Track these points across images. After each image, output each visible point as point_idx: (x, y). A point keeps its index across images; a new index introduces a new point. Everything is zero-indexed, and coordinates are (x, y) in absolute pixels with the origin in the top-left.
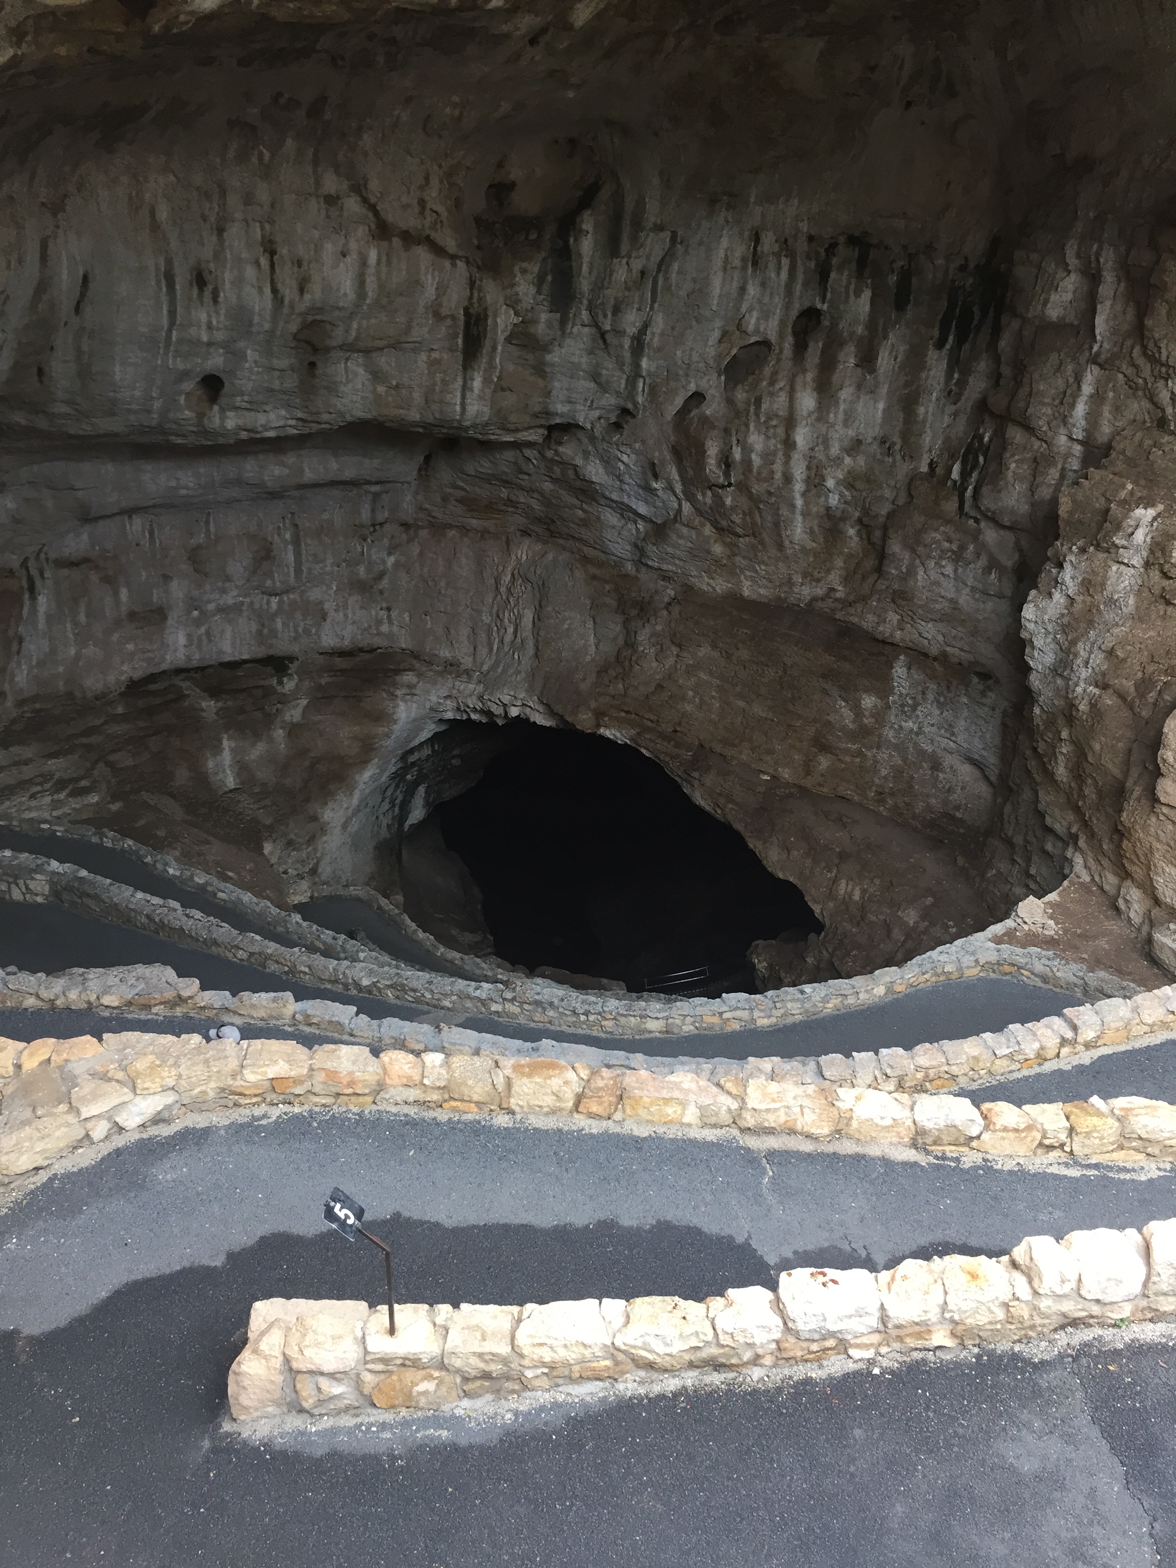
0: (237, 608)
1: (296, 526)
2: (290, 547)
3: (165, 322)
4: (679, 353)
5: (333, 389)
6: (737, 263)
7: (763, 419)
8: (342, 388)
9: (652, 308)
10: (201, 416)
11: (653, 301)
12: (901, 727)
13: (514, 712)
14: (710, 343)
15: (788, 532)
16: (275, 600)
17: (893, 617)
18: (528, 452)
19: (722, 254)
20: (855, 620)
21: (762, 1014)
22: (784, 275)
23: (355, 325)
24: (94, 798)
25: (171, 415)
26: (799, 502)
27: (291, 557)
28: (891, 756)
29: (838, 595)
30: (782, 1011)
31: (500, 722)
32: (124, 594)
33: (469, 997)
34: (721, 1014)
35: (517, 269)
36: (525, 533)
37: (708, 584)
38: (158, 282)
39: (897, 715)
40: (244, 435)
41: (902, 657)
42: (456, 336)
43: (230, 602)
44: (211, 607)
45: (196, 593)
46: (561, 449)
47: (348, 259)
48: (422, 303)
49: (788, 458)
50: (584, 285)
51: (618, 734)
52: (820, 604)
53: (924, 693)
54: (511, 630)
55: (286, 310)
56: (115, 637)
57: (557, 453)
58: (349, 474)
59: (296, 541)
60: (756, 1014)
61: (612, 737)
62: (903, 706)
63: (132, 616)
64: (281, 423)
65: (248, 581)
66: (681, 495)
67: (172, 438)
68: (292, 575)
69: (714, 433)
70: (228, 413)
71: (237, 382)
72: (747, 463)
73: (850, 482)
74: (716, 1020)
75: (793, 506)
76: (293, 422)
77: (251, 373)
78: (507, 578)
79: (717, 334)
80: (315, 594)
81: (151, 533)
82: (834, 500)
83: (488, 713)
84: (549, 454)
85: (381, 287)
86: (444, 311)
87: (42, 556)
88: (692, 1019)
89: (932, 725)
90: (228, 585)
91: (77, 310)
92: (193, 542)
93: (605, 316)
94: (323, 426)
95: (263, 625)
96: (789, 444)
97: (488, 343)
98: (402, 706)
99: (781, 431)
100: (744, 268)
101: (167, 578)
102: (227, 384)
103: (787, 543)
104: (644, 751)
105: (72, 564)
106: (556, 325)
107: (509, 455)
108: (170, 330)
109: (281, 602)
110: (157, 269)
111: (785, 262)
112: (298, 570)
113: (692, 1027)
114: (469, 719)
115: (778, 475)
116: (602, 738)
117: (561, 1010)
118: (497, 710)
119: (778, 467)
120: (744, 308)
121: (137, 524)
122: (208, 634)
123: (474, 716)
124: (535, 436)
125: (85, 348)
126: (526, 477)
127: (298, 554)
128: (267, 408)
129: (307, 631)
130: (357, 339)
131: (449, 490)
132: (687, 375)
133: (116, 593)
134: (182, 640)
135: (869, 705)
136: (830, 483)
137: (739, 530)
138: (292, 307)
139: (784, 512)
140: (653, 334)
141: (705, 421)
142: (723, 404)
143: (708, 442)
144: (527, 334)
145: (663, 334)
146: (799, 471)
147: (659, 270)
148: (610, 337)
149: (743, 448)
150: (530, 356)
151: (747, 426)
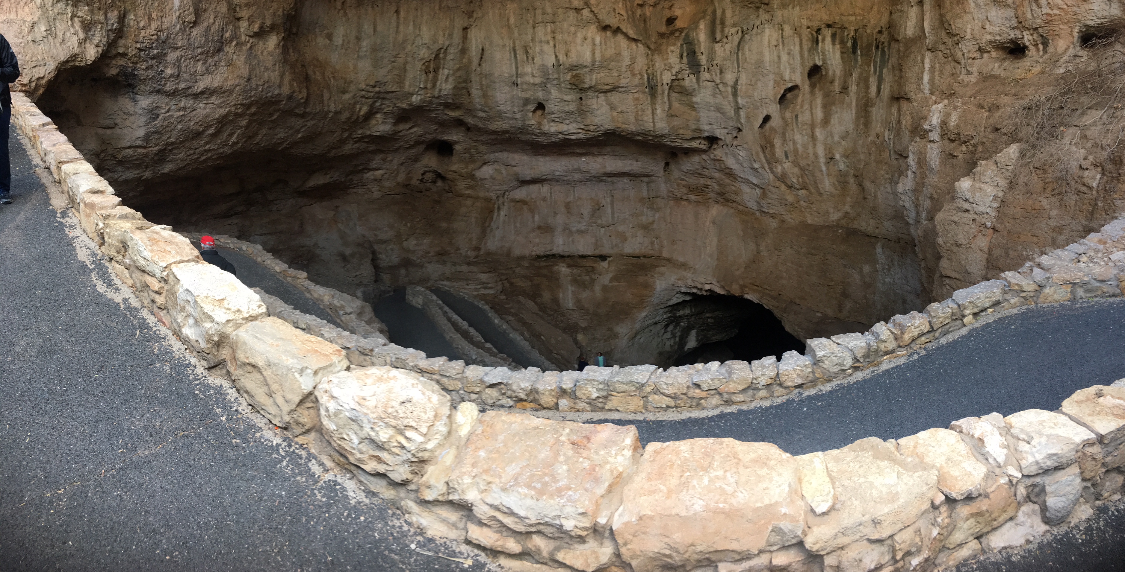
0: (586, 231)
1: (611, 196)
2: (610, 206)
3: (515, 73)
4: (756, 94)
5: (592, 113)
6: (774, 43)
7: (800, 126)
8: (597, 112)
9: (739, 71)
10: (540, 124)
11: (738, 67)
14: (769, 88)
15: (822, 186)
16: (602, 230)
18: (704, 156)
19: (766, 38)
20: (856, 226)
22: (797, 47)
23: (594, 76)
25: (527, 122)
26: (824, 169)
27: (610, 210)
32: (537, 217)
35: (669, 51)
36: (715, 201)
38: (510, 53)
40: (561, 136)
42: (643, 84)
43: (583, 228)
44: (574, 229)
45: (567, 222)
46: (716, 153)
47: (587, 42)
48: (624, 66)
49: (815, 145)
50: (703, 59)
55: (563, 67)
56: (532, 235)
57: (715, 155)
58: (627, 169)
59: (612, 203)
63: (539, 228)
64: (574, 130)
65: (590, 219)
66: (768, 170)
67: (533, 137)
68: (610, 218)
69: (777, 135)
71: (551, 106)
72: (796, 151)
73: (846, 156)
75: (822, 171)
76: (580, 131)
77: (556, 102)
79: (772, 83)
80: (621, 228)
81: (551, 193)
82: (841, 166)
84: (712, 156)
85: (603, 56)
86: (636, 72)
87: (505, 196)
90: (581, 219)
91: (480, 65)
92: (568, 200)
93: (716, 75)
94: (594, 133)
95: (597, 240)
96: (813, 137)
97: (660, 90)
99: (809, 131)
100: (778, 45)
101: (555, 214)
102: (547, 108)
103: (822, 191)
105: (518, 202)
106: (694, 81)
107: (695, 157)
108: (517, 77)
109: (605, 231)
110: (510, 46)
111: (798, 40)
112: (613, 217)
115: (811, 155)
119: (810, 151)
120: (782, 68)
121: (545, 189)
122: (573, 241)
124: (701, 144)
125: (484, 83)
126: (707, 171)
127: (613, 209)
128: (567, 122)
129: (617, 245)
130: (596, 85)
131: (679, 181)
132: (761, 106)
133: (533, 217)
134: (561, 242)
136: (838, 156)
137: (797, 186)
138: (565, 65)
139: (818, 175)
140: (742, 84)
141: (772, 129)
142: (780, 120)
143: (775, 141)
144: (681, 86)
145: (746, 84)
146: (821, 151)
147: (738, 50)
148: (720, 86)
149: (794, 143)
150: (685, 99)
151: (793, 130)
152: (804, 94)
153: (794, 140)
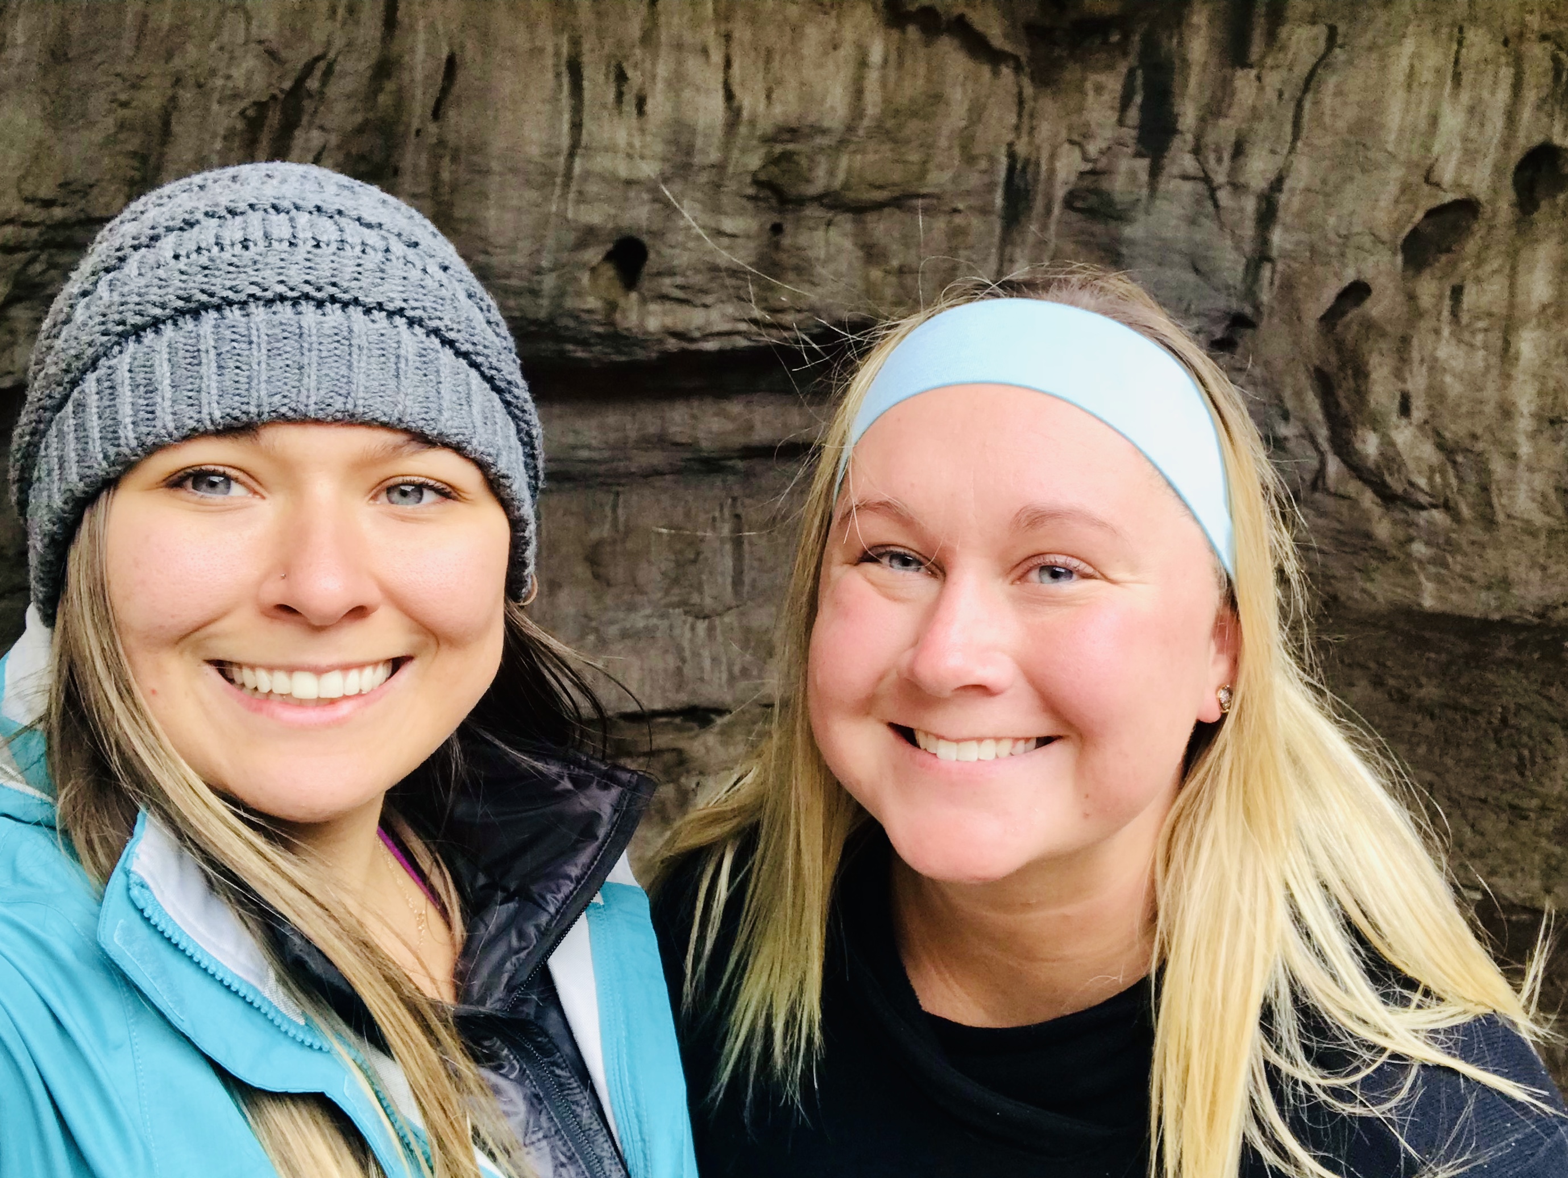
0: (650, 633)
1: (738, 516)
2: (728, 547)
3: (565, 142)
4: (1332, 221)
5: (803, 271)
6: (1427, 76)
7: (1465, 319)
8: (819, 269)
9: (1292, 150)
10: (612, 307)
11: (1296, 137)
14: (1382, 204)
15: (1504, 501)
16: (702, 625)
19: (1405, 63)
22: (1503, 95)
23: (844, 162)
25: (569, 303)
26: (1525, 449)
27: (728, 563)
35: (1089, 86)
37: (1364, 591)
38: (558, 75)
40: (672, 344)
42: (990, 187)
43: (641, 624)
44: (613, 630)
45: (593, 609)
47: (842, 52)
48: (945, 131)
49: (1507, 377)
55: (743, 130)
64: (727, 327)
65: (667, 593)
66: (1325, 446)
67: (569, 348)
68: (729, 588)
69: (1384, 345)
71: (667, 251)
72: (1436, 395)
75: (1514, 456)
76: (743, 327)
77: (688, 236)
79: (1393, 189)
80: (761, 617)
85: (887, 101)
86: (977, 150)
90: (638, 598)
91: (437, 113)
93: (1219, 160)
94: (786, 334)
95: (684, 661)
97: (1039, 204)
99: (1495, 339)
100: (1439, 85)
101: (555, 585)
102: (652, 255)
103: (1501, 517)
106: (1144, 177)
108: (572, 155)
109: (711, 630)
110: (557, 54)
111: (1506, 74)
112: (737, 581)
115: (1489, 409)
119: (1490, 394)
120: (1437, 148)
125: (445, 176)
127: (738, 557)
128: (709, 299)
129: (745, 672)
130: (845, 186)
132: (1343, 255)
137: (1424, 499)
138: (752, 123)
139: (1498, 466)
140: (1292, 190)
141: (1369, 326)
142: (1400, 298)
143: (1374, 360)
144: (1097, 192)
145: (1308, 190)
146: (1525, 399)
147: (1306, 89)
148: (1224, 196)
149: (1431, 369)
150: (1098, 228)
151: (1437, 332)
152: (1491, 228)
153: (1436, 359)
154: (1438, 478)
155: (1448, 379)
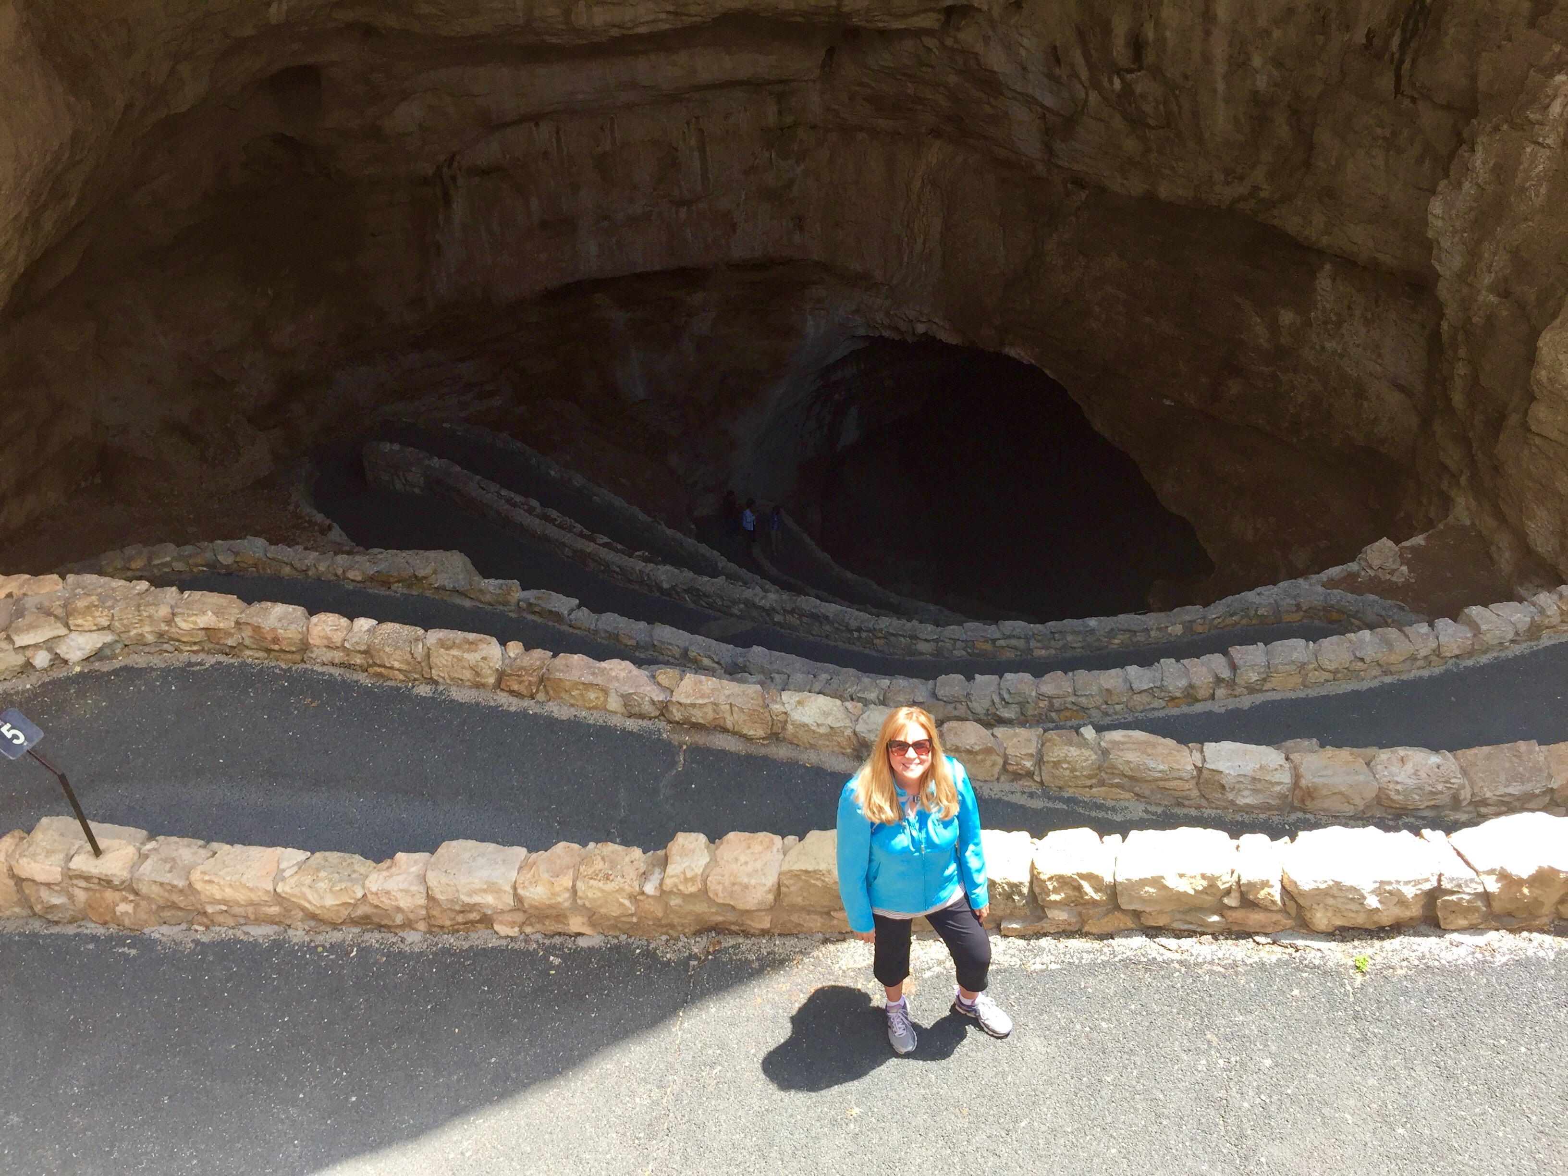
0: (646, 218)
1: (701, 130)
2: (696, 154)
10: (567, 12)
12: (1323, 348)
13: (921, 329)
15: (1209, 123)
16: (683, 210)
17: (1319, 219)
18: (929, 42)
20: (1276, 222)
21: (1038, 645)
24: (497, 402)
25: (537, 13)
26: (1221, 86)
27: (697, 164)
28: (1310, 380)
29: (1263, 194)
30: (1061, 643)
31: (910, 340)
32: (534, 203)
33: (754, 605)
34: (994, 641)
36: (936, 133)
37: (1122, 184)
39: (1318, 334)
40: (615, 32)
41: (1328, 266)
43: (639, 211)
44: (621, 217)
45: (604, 202)
46: (961, 36)
49: (1208, 33)
51: (1023, 354)
52: (1241, 205)
53: (1349, 308)
54: (920, 241)
56: (529, 246)
57: (956, 40)
59: (702, 147)
60: (1033, 644)
61: (1017, 357)
62: (1325, 323)
63: (543, 225)
64: (652, 17)
65: (655, 189)
66: (1087, 84)
67: (546, 37)
68: (699, 182)
69: (1122, 8)
70: (595, 9)
72: (1161, 42)
73: (1277, 60)
74: (988, 647)
75: (1214, 91)
76: (663, 16)
78: (917, 185)
80: (723, 203)
81: (559, 140)
82: (1261, 83)
83: (896, 329)
84: (949, 42)
87: (455, 164)
88: (963, 644)
89: (1358, 346)
90: (635, 193)
92: (599, 149)
94: (695, 19)
95: (673, 235)
96: (1208, 17)
98: (810, 323)
101: (575, 187)
103: (1207, 135)
104: (1047, 372)
105: (485, 172)
107: (908, 45)
109: (689, 212)
112: (705, 178)
113: (964, 653)
114: (881, 336)
115: (1196, 56)
116: (1008, 358)
117: (836, 625)
118: (903, 326)
119: (1195, 45)
122: (619, 244)
123: (887, 334)
124: (929, 21)
126: (930, 70)
127: (704, 161)
129: (716, 242)
131: (857, 88)
133: (527, 203)
134: (593, 250)
135: (1287, 322)
136: (1257, 61)
137: (1151, 122)
139: (1204, 98)
146: (1220, 49)
149: (1156, 25)
153: (1160, 18)
154: (1161, 107)
155: (1168, 34)
